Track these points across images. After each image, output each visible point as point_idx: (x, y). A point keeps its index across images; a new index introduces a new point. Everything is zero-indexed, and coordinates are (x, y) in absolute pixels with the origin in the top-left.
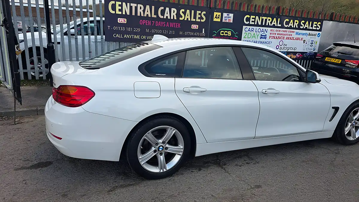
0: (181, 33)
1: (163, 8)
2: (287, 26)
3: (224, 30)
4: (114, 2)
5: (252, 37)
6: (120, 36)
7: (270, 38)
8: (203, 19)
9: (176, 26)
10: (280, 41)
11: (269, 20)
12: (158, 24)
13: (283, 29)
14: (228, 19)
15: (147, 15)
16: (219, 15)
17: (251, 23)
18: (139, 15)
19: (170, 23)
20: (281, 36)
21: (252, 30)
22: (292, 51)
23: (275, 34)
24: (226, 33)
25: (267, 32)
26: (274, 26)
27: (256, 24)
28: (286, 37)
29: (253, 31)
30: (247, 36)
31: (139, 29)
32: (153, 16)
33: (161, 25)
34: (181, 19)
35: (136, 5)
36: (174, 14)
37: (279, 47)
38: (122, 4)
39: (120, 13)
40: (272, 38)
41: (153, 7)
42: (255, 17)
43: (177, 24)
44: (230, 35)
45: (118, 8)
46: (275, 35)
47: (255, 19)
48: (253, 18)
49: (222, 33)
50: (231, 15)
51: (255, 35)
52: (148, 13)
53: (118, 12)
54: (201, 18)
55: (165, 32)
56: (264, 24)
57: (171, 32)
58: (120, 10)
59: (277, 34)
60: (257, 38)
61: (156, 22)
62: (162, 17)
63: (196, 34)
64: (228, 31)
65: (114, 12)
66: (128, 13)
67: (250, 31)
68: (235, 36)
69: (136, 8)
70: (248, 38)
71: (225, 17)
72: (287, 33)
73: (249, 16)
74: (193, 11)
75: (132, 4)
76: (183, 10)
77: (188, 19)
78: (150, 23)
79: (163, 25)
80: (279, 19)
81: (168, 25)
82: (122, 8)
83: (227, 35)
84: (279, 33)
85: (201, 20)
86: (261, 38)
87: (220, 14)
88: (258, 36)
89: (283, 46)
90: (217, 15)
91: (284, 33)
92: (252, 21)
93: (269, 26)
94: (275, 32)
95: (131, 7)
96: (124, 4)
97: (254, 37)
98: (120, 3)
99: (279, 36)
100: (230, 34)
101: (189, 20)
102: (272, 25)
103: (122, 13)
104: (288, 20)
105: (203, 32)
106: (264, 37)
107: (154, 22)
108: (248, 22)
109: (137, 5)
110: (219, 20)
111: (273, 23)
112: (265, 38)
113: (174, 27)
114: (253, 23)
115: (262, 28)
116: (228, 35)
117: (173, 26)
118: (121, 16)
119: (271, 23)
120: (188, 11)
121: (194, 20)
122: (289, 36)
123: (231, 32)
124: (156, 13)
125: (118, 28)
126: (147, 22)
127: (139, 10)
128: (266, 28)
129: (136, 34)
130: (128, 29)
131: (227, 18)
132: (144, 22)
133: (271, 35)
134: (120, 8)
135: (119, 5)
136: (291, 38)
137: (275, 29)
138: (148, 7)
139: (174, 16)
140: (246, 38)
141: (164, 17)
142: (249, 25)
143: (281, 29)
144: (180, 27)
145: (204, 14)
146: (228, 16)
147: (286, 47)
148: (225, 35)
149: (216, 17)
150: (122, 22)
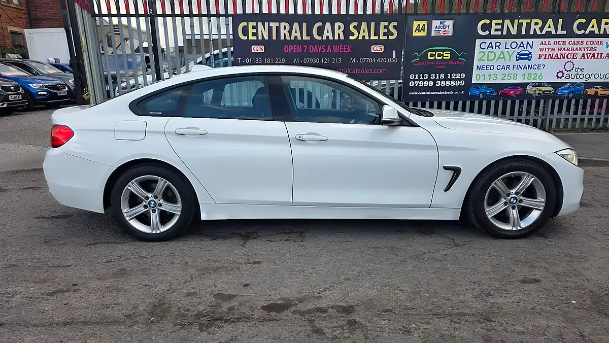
1: (320, 24)
2: (583, 31)
3: (435, 51)
4: (245, 24)
5: (496, 58)
7: (539, 58)
8: (392, 34)
9: (344, 50)
10: (566, 63)
11: (536, 24)
12: (313, 50)
13: (573, 40)
14: (443, 30)
15: (296, 37)
16: (424, 25)
17: (493, 33)
18: (282, 38)
20: (567, 53)
21: (496, 46)
22: (599, 80)
23: (553, 49)
24: (439, 55)
25: (532, 48)
26: (549, 35)
27: (505, 33)
28: (580, 53)
30: (485, 58)
31: (283, 60)
32: (305, 38)
33: (318, 51)
34: (351, 38)
35: (277, 24)
36: (339, 32)
37: (563, 74)
38: (257, 24)
39: (255, 38)
40: (545, 58)
41: (305, 25)
42: (503, 22)
43: (345, 46)
44: (449, 58)
45: (251, 31)
46: (553, 52)
47: (502, 24)
48: (497, 24)
49: (431, 55)
50: (450, 23)
51: (503, 55)
52: (296, 35)
53: (251, 38)
54: (389, 33)
55: (324, 60)
56: (523, 33)
57: (336, 60)
58: (254, 34)
59: (556, 50)
60: (510, 60)
61: (310, 46)
62: (320, 38)
63: (380, 60)
64: (443, 51)
65: (245, 38)
66: (266, 38)
67: (492, 47)
68: (459, 59)
69: (278, 28)
70: (488, 60)
71: (436, 27)
72: (585, 45)
73: (488, 22)
74: (373, 24)
75: (271, 24)
76: (356, 24)
77: (364, 37)
78: (299, 49)
80: (561, 21)
81: (329, 50)
82: (257, 31)
83: (441, 58)
84: (562, 46)
85: (388, 37)
86: (518, 59)
87: (425, 23)
88: (510, 56)
89: (573, 73)
90: (419, 25)
91: (575, 46)
92: (496, 30)
93: (535, 36)
94: (553, 46)
95: (270, 29)
96: (260, 24)
97: (501, 58)
99: (563, 53)
100: (448, 56)
101: (367, 38)
102: (544, 32)
103: (258, 38)
104: (584, 21)
105: (394, 56)
106: (526, 57)
107: (306, 47)
108: (487, 32)
110: (424, 34)
111: (546, 29)
112: (529, 59)
113: (341, 51)
114: (499, 33)
115: (519, 41)
116: (444, 58)
117: (339, 51)
118: (257, 42)
119: (541, 29)
120: (364, 25)
121: (376, 38)
122: (589, 52)
123: (449, 52)
124: (309, 33)
125: (252, 60)
126: (296, 47)
127: (282, 32)
128: (530, 41)
130: (267, 60)
131: (440, 29)
132: (291, 48)
133: (543, 52)
134: (254, 31)
135: (254, 27)
136: (594, 54)
137: (552, 40)
138: (296, 25)
139: (339, 34)
140: (484, 60)
141: (322, 38)
142: (490, 37)
143: (567, 40)
144: (350, 51)
145: (394, 27)
146: (443, 25)
147: (582, 73)
148: (437, 58)
149: (419, 30)
150: (257, 52)
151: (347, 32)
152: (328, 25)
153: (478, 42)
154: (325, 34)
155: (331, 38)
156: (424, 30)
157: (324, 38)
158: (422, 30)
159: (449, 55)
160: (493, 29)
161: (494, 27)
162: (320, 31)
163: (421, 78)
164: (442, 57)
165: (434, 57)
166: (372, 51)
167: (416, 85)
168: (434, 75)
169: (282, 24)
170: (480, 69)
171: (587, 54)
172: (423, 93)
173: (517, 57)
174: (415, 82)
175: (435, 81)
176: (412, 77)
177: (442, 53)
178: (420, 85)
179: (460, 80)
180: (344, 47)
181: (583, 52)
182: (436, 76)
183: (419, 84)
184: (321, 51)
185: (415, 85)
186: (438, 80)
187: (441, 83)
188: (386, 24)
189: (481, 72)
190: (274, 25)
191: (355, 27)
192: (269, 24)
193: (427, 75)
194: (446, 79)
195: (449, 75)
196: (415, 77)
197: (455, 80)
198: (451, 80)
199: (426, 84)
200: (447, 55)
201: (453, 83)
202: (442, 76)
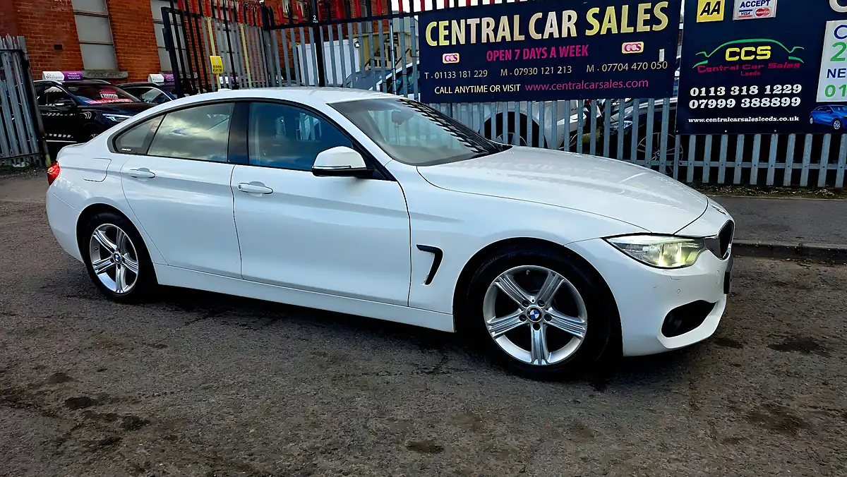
0: (590, 68)
1: (540, 15)
3: (741, 46)
4: (435, 24)
6: (447, 91)
8: (659, 22)
9: (577, 53)
12: (530, 54)
14: (756, 8)
15: (504, 38)
16: (718, 3)
18: (484, 40)
19: (560, 48)
24: (747, 54)
31: (485, 72)
32: (518, 37)
33: (536, 56)
34: (588, 33)
35: (477, 21)
36: (569, 25)
38: (450, 23)
39: (447, 43)
41: (517, 18)
43: (578, 47)
44: (768, 57)
45: (443, 33)
49: (732, 54)
52: (504, 34)
53: (443, 43)
54: (654, 21)
55: (545, 70)
57: (563, 69)
58: (446, 38)
61: (524, 50)
62: (539, 37)
63: (638, 66)
64: (756, 45)
65: (435, 44)
66: (462, 41)
68: (790, 58)
69: (479, 27)
71: (743, 5)
74: (625, 8)
75: (469, 21)
76: (596, 10)
77: (609, 30)
78: (509, 55)
79: (542, 54)
81: (553, 54)
82: (450, 32)
85: (651, 28)
95: (468, 27)
96: (454, 22)
98: (446, 23)
100: (766, 55)
101: (615, 31)
103: (451, 42)
105: (662, 59)
107: (519, 51)
109: (481, 21)
110: (720, 17)
116: (758, 57)
117: (569, 55)
118: (450, 49)
120: (610, 10)
121: (631, 30)
123: (769, 48)
124: (524, 29)
125: (444, 75)
126: (503, 53)
127: (485, 31)
129: (479, 82)
130: (462, 74)
131: (750, 8)
132: (496, 53)
134: (447, 33)
135: (446, 28)
138: (504, 20)
139: (569, 28)
140: (843, 59)
141: (542, 36)
144: (587, 55)
145: (663, 10)
148: (743, 58)
149: (708, 12)
150: (450, 62)
151: (582, 24)
152: (552, 16)
153: (831, 25)
154: (548, 31)
155: (556, 36)
156: (718, 11)
157: (546, 36)
158: (714, 10)
159: (769, 53)
162: (540, 26)
163: (712, 94)
164: (753, 57)
165: (737, 58)
166: (624, 52)
167: (702, 107)
168: (737, 88)
169: (485, 20)
170: (834, 76)
172: (715, 120)
174: (700, 101)
175: (739, 98)
176: (694, 92)
177: (753, 49)
178: (709, 107)
179: (791, 96)
180: (577, 49)
182: (741, 91)
183: (707, 104)
184: (540, 57)
185: (699, 105)
186: (744, 96)
187: (750, 102)
188: (648, 6)
189: (837, 82)
190: (473, 22)
191: (595, 15)
192: (466, 22)
193: (724, 88)
194: (761, 95)
195: (768, 87)
196: (700, 92)
197: (781, 96)
198: (771, 96)
199: (722, 104)
200: (765, 52)
201: (776, 102)
202: (754, 89)
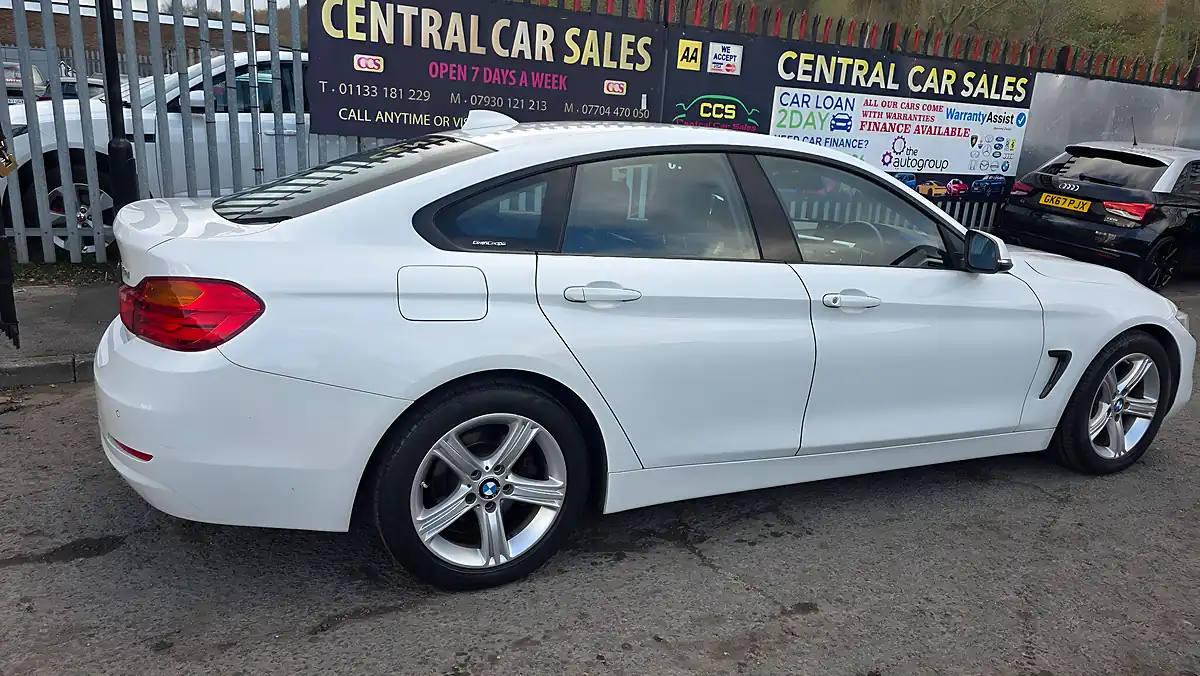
0: (568, 108)
1: (506, 22)
2: (919, 88)
3: (713, 102)
5: (803, 124)
6: (362, 116)
7: (862, 129)
8: (642, 61)
9: (553, 84)
10: (896, 140)
11: (861, 68)
12: (492, 77)
13: (906, 100)
14: (726, 63)
15: (455, 45)
16: (696, 50)
17: (801, 77)
18: (425, 44)
19: (533, 73)
20: (898, 122)
21: (803, 102)
22: (934, 171)
23: (880, 114)
24: (719, 111)
25: (852, 109)
26: (876, 90)
27: (817, 80)
28: (914, 124)
29: (807, 103)
30: (786, 122)
31: (427, 94)
32: (476, 49)
33: (502, 81)
34: (567, 60)
35: (415, 11)
36: (544, 45)
37: (891, 157)
38: (368, 5)
39: (362, 37)
40: (869, 130)
41: (474, 19)
42: (816, 58)
43: (554, 76)
44: (733, 117)
45: (353, 19)
46: (880, 120)
47: (813, 63)
48: (806, 62)
49: (707, 110)
50: (736, 50)
51: (813, 117)
52: (456, 40)
53: (354, 35)
54: (635, 59)
55: (514, 103)
56: (842, 82)
57: (536, 104)
58: (360, 28)
59: (884, 115)
60: (822, 129)
61: (485, 69)
62: (504, 53)
63: (620, 111)
64: (725, 103)
65: (339, 34)
66: (389, 39)
67: (798, 103)
68: (749, 119)
69: (416, 21)
70: (791, 126)
71: (715, 57)
72: (920, 112)
73: (794, 55)
74: (608, 36)
75: (401, 9)
76: (576, 31)
77: (591, 60)
78: (463, 73)
79: (509, 79)
80: (893, 65)
81: (524, 81)
82: (368, 19)
83: (721, 116)
84: (892, 110)
85: (634, 66)
86: (834, 127)
87: (698, 45)
88: (823, 121)
89: (904, 156)
90: (688, 49)
91: (909, 112)
92: (805, 73)
93: (858, 89)
94: (879, 109)
95: (398, 18)
96: (375, 6)
97: (811, 124)
99: (893, 121)
100: (731, 114)
101: (597, 63)
102: (869, 85)
103: (368, 36)
104: (921, 69)
105: (644, 107)
106: (844, 124)
107: (477, 69)
108: (792, 75)
109: (420, 12)
110: (695, 66)
111: (873, 79)
112: (847, 128)
113: (546, 86)
114: (808, 78)
115: (835, 95)
116: (726, 117)
117: (543, 84)
118: (366, 48)
120: (592, 35)
121: (614, 65)
122: (925, 124)
123: (734, 107)
124: (484, 39)
125: (355, 89)
126: (454, 69)
127: (426, 30)
128: (851, 96)
129: (416, 108)
130: (389, 92)
131: (721, 61)
132: (444, 68)
133: (867, 119)
134: (361, 19)
135: (359, 12)
136: (930, 127)
137: (880, 98)
138: (456, 18)
139: (544, 48)
140: (784, 126)
141: (510, 53)
142: (794, 83)
143: (899, 100)
144: (565, 89)
145: (646, 46)
146: (726, 54)
147: (915, 157)
148: (715, 116)
149: (687, 57)
150: (367, 70)
151: (559, 48)
152: (522, 27)
153: (778, 91)
154: (517, 47)
155: (528, 56)
156: (695, 59)
157: (515, 54)
158: (692, 58)
159: (734, 112)
160: (800, 72)
161: (802, 67)
162: (507, 38)
165: (710, 114)
169: (427, 13)
171: (923, 126)
173: (831, 124)
177: (722, 107)
180: (553, 79)
181: (917, 123)
184: (507, 83)
190: (407, 12)
192: (395, 9)
200: (730, 112)
